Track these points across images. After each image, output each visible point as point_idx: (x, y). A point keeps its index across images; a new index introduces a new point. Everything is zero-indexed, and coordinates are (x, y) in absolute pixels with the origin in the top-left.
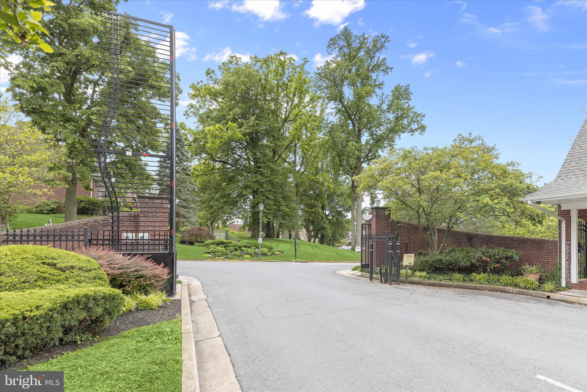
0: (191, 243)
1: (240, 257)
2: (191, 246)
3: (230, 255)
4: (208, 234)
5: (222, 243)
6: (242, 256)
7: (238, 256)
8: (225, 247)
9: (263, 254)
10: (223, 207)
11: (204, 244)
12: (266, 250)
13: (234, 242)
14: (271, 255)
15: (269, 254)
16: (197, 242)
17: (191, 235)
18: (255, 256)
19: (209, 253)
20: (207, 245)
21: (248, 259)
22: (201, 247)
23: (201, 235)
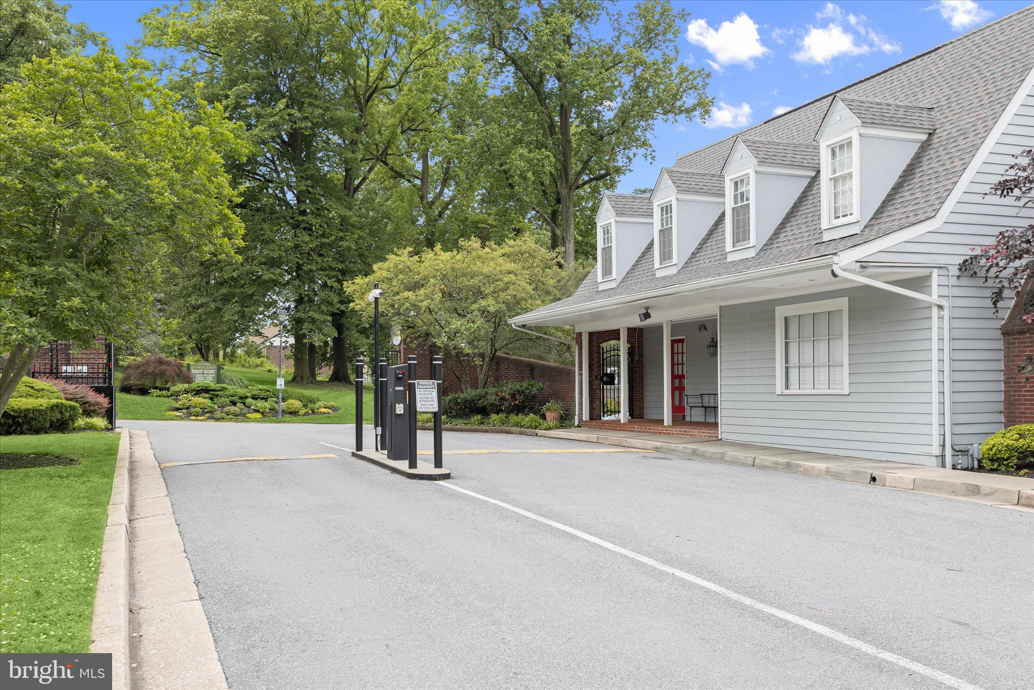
0: (144, 391)
1: (239, 417)
2: (143, 397)
3: (218, 412)
4: (178, 371)
5: (206, 390)
6: (244, 415)
7: (236, 415)
8: (211, 399)
9: (291, 413)
10: (219, 310)
11: (169, 393)
12: (295, 404)
13: (231, 389)
14: (306, 414)
15: (302, 412)
16: (156, 388)
17: (143, 375)
18: (272, 415)
19: (177, 409)
20: (176, 395)
21: (255, 421)
22: (162, 399)
23: (162, 374)
